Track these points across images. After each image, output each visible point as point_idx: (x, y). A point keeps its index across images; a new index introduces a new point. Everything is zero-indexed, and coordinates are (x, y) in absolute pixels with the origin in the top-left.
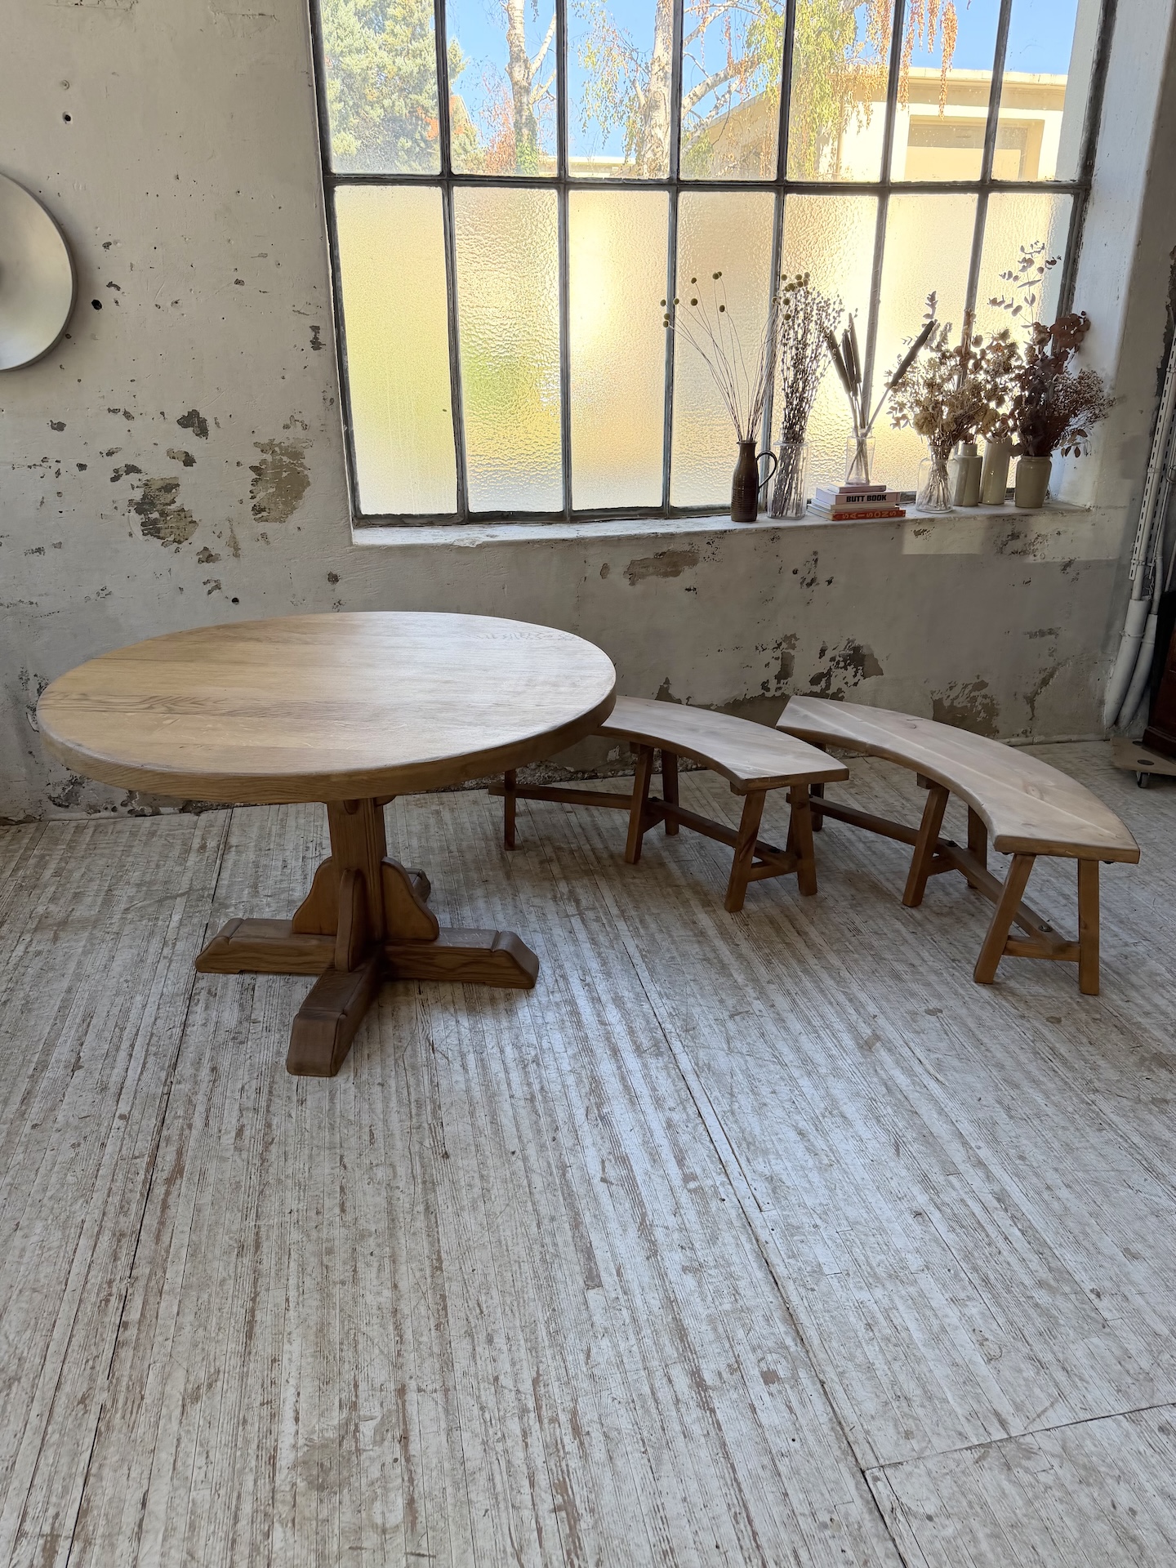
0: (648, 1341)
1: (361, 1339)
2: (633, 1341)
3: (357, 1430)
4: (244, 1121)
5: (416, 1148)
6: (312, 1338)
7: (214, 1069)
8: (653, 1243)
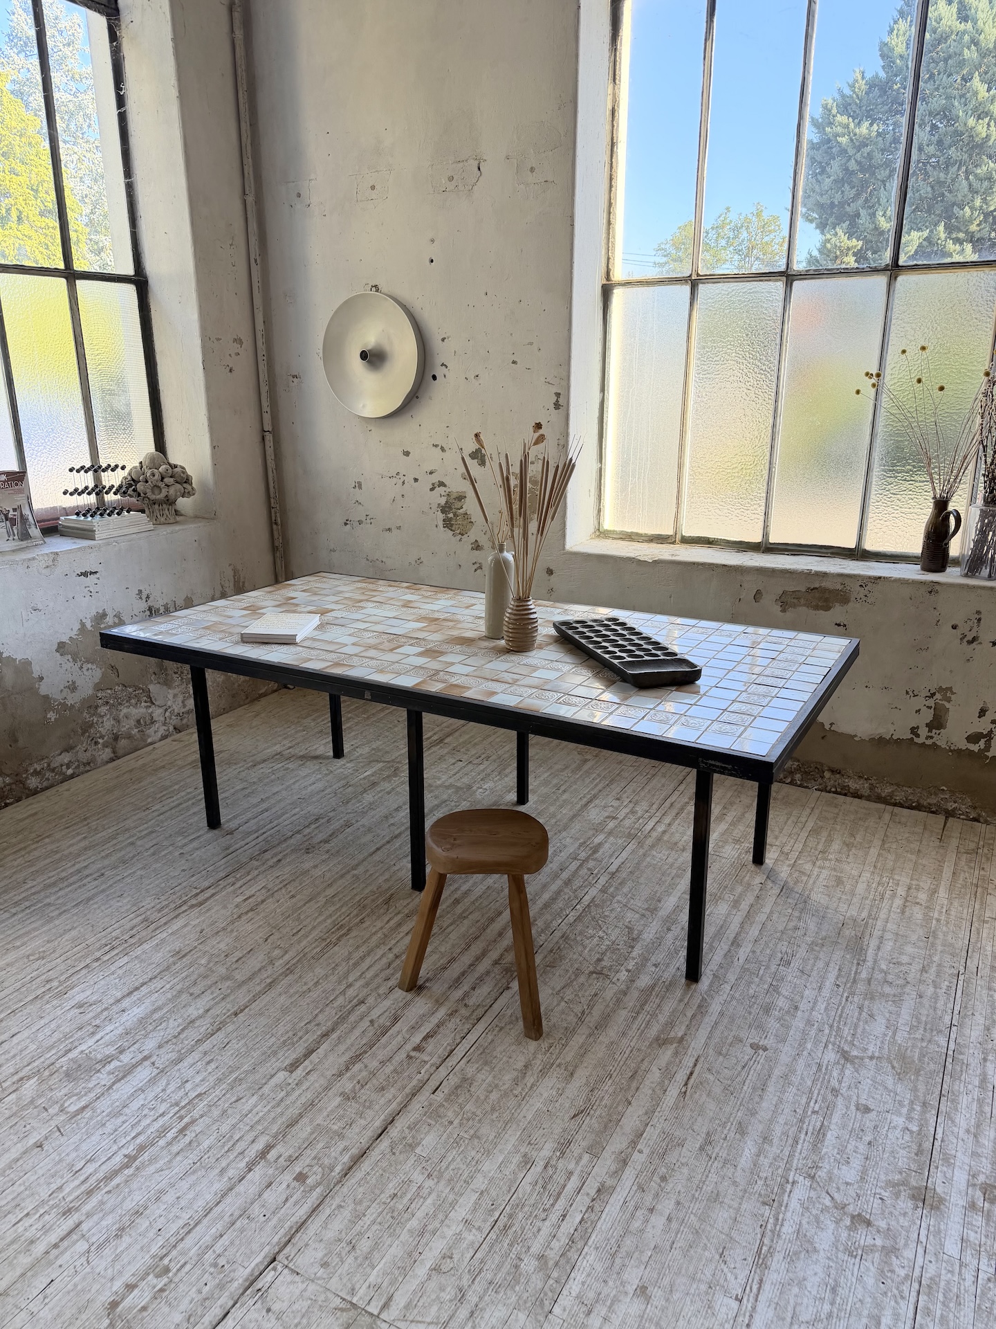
0: (273, 1115)
1: (164, 1024)
2: (266, 1110)
3: (109, 1062)
4: (258, 894)
5: (306, 950)
6: (148, 1010)
7: (279, 861)
8: (347, 1069)
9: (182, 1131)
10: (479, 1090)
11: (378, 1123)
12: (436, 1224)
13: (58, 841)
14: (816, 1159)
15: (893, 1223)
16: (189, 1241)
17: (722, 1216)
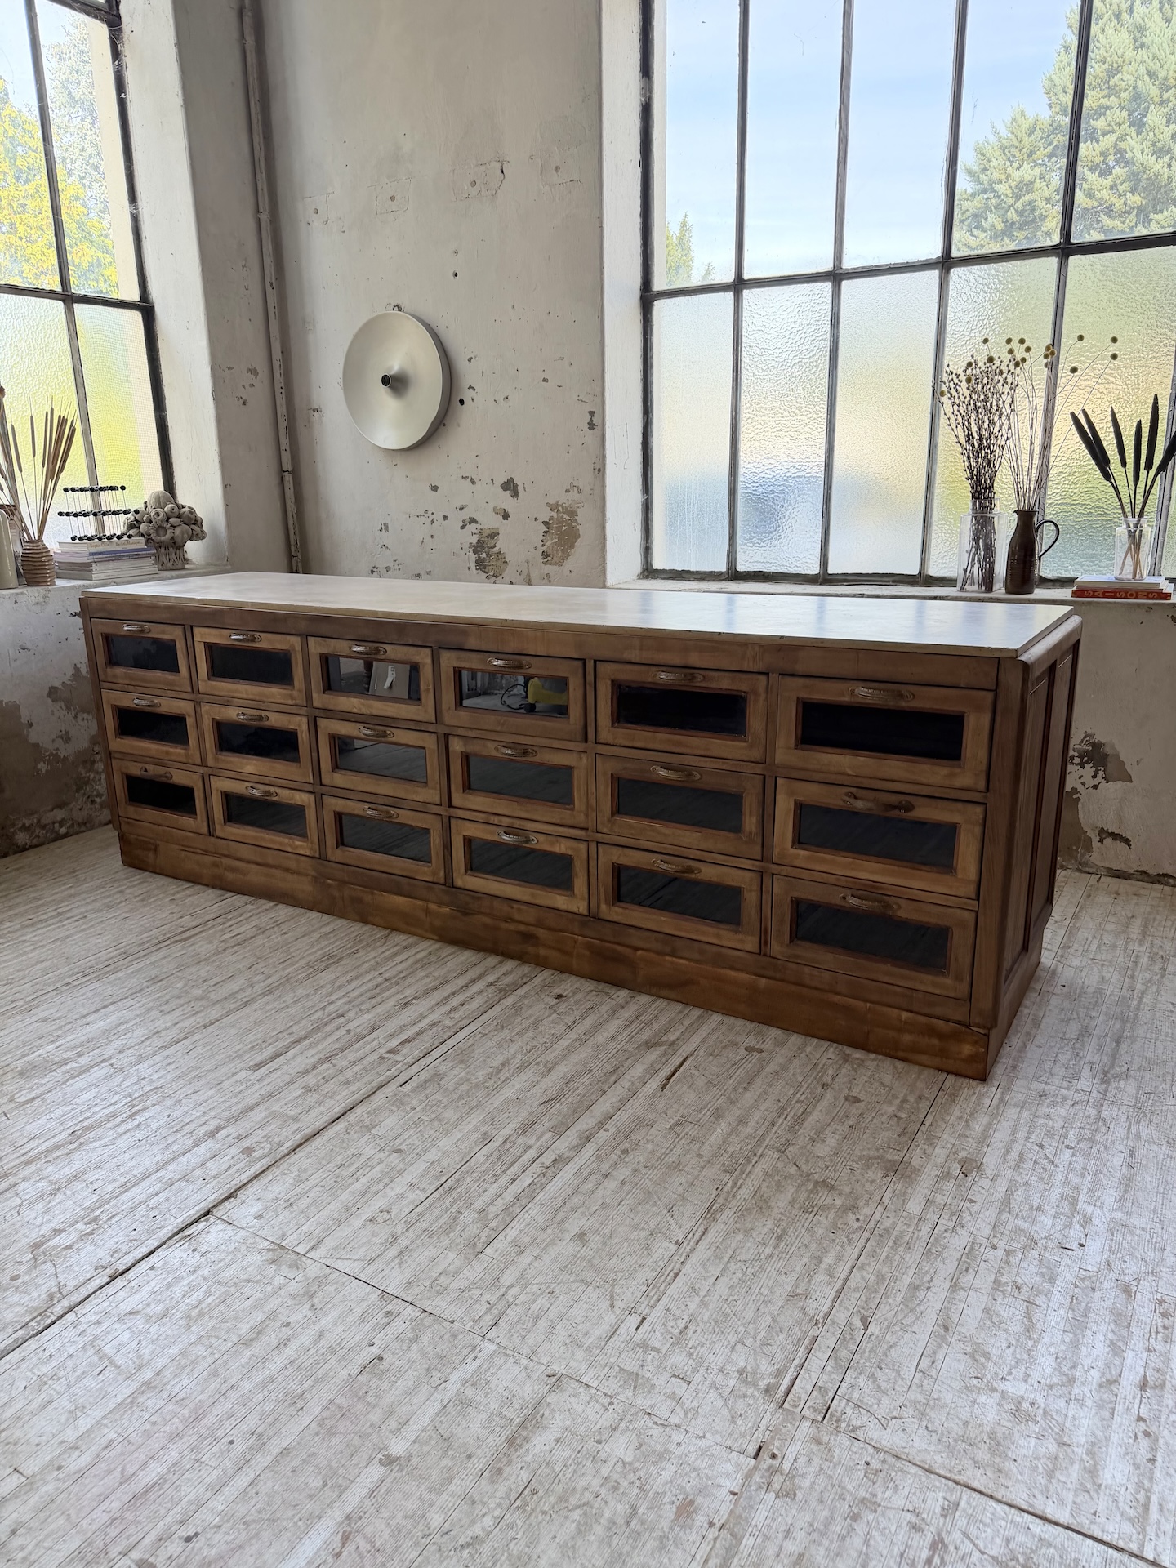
2: (222, 1100)
3: (66, 1064)
4: (248, 931)
5: (291, 976)
6: (114, 1024)
9: (130, 1116)
10: (449, 1083)
11: (338, 1110)
12: (381, 1186)
13: (43, 889)
14: (789, 1136)
15: (858, 1187)
16: (124, 1197)
17: (678, 1182)
